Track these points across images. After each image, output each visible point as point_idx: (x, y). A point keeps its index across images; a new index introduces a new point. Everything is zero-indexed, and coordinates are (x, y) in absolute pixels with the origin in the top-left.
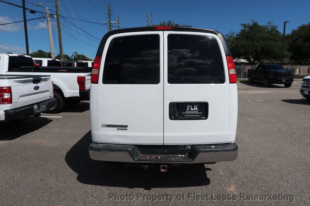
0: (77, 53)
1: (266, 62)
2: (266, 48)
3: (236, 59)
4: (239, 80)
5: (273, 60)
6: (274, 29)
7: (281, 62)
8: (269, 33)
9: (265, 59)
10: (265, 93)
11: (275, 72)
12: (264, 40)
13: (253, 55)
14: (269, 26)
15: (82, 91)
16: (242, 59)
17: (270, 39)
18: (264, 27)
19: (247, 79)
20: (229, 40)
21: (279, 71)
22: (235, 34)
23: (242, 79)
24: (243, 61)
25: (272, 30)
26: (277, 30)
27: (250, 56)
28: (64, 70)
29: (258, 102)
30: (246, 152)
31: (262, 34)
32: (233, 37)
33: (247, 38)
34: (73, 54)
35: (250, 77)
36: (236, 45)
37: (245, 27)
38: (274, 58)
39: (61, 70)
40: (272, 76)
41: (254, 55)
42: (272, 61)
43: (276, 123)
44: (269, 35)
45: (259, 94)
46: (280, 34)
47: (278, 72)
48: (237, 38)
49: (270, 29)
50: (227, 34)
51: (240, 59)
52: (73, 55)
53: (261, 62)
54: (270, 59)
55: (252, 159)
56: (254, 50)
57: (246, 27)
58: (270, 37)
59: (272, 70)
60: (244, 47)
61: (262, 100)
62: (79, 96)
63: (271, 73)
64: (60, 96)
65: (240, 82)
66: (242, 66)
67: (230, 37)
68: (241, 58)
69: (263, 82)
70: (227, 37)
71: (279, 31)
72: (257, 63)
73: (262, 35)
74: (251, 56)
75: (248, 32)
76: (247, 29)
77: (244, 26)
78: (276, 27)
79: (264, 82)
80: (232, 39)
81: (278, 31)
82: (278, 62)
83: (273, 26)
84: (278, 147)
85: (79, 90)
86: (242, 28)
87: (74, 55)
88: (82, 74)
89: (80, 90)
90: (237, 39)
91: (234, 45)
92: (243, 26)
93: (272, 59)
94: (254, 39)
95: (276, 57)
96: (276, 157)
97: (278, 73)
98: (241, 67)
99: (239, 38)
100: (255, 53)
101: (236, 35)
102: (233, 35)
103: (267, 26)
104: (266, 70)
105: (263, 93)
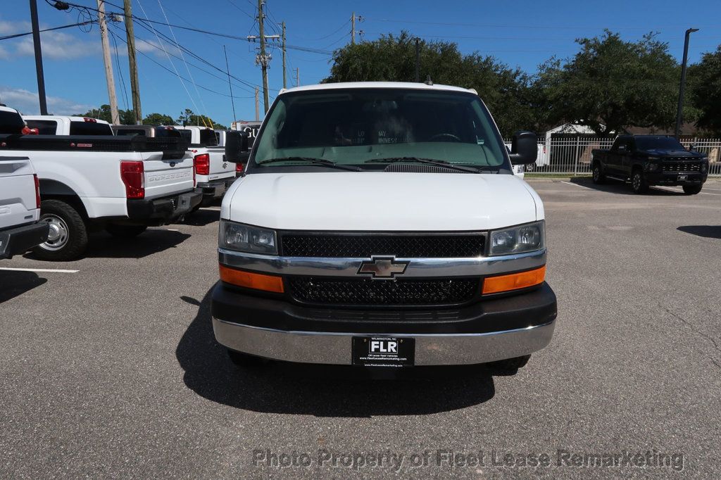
0: (191, 112)
1: (637, 132)
2: (637, 97)
3: (564, 126)
4: (569, 175)
5: (656, 128)
6: (659, 50)
7: (675, 132)
8: (645, 60)
9: (635, 125)
10: (633, 209)
11: (661, 156)
12: (632, 78)
13: (604, 116)
14: (646, 44)
15: (134, 201)
16: (579, 126)
17: (649, 76)
18: (635, 47)
19: (590, 174)
20: (547, 80)
21: (670, 152)
22: (562, 64)
23: (576, 174)
24: (581, 129)
25: (654, 53)
26: (667, 53)
27: (599, 119)
28: (86, 145)
29: (616, 231)
30: (572, 397)
31: (629, 63)
32: (558, 71)
33: (593, 73)
34: (182, 113)
35: (597, 169)
36: (564, 91)
37: (588, 47)
38: (656, 124)
39: (79, 145)
40: (652, 165)
41: (607, 115)
42: (653, 131)
43: (665, 294)
44: (646, 65)
45: (618, 211)
46: (675, 62)
47: (667, 154)
48: (568, 75)
49: (648, 53)
50: (543, 64)
51: (574, 126)
52: (181, 117)
53: (625, 132)
54: (648, 126)
55: (592, 424)
56: (607, 101)
57: (591, 47)
58: (647, 71)
59: (652, 151)
60: (584, 95)
61: (626, 228)
62: (126, 214)
63: (650, 158)
64: (77, 215)
65: (571, 181)
66: (576, 140)
67: (550, 70)
68: (577, 122)
69: (629, 181)
70: (543, 72)
71: (671, 56)
72: (615, 135)
73: (628, 66)
74: (601, 117)
75: (595, 58)
76: (591, 50)
77: (584, 45)
78: (664, 47)
79: (632, 180)
80: (555, 76)
81: (669, 56)
82: (667, 132)
83: (657, 45)
84: (675, 377)
85: (126, 199)
86: (579, 49)
87: (184, 115)
88: (134, 156)
89: (128, 199)
90: (566, 77)
91: (559, 91)
92: (582, 44)
93: (651, 125)
94: (608, 76)
95: (662, 122)
96: (668, 416)
97: (669, 159)
98: (576, 143)
99: (571, 74)
100: (610, 110)
101: (565, 67)
102: (558, 65)
103: (641, 44)
104: (638, 150)
105: (629, 210)
